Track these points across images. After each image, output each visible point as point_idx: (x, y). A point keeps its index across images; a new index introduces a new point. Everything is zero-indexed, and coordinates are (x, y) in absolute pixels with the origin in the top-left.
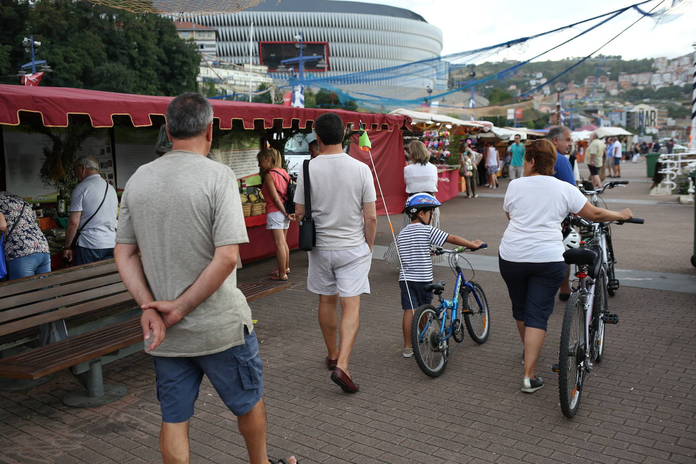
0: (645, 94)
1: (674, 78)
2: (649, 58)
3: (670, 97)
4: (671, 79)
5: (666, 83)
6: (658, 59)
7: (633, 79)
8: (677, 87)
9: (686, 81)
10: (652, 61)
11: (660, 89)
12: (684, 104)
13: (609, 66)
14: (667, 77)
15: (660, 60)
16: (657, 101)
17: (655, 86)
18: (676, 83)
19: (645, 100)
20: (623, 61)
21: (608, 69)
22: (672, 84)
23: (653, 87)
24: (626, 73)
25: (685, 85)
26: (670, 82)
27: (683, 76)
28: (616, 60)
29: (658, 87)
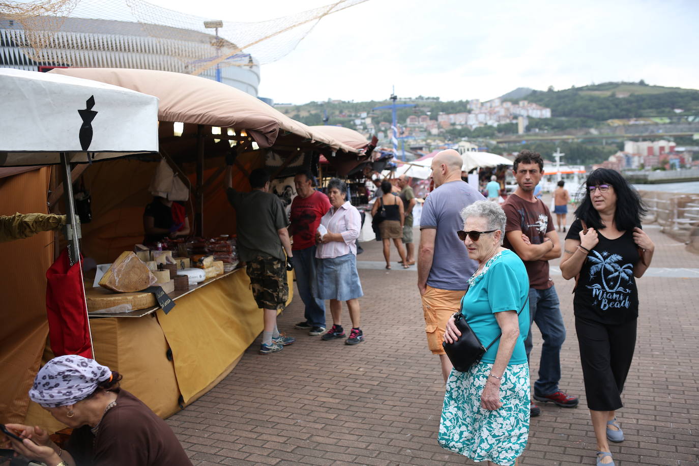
0: (463, 133)
1: (488, 118)
2: (464, 100)
3: (485, 136)
4: (485, 119)
5: (481, 123)
6: (472, 101)
7: (451, 119)
8: (491, 127)
9: (499, 121)
10: (467, 102)
11: (476, 129)
12: (498, 143)
13: (428, 106)
14: (481, 117)
15: (475, 102)
16: (474, 139)
17: (471, 126)
18: (490, 123)
19: (465, 138)
20: (441, 102)
21: (429, 109)
22: (486, 124)
23: (469, 127)
24: (444, 113)
25: (498, 125)
26: (485, 122)
27: (494, 117)
28: (435, 101)
29: (474, 127)
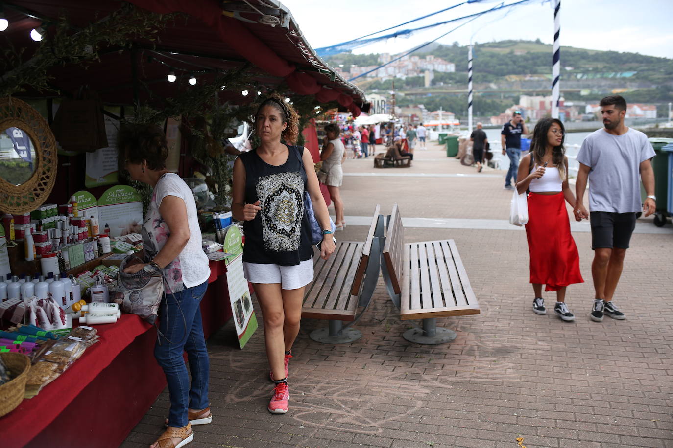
0: (374, 85)
1: (397, 71)
2: (375, 54)
3: (394, 88)
4: (394, 72)
5: (390, 76)
6: (382, 54)
7: (362, 71)
8: (399, 80)
9: (407, 75)
10: (378, 55)
11: (386, 82)
12: (406, 95)
13: (341, 59)
14: (391, 70)
15: (385, 55)
16: (384, 91)
17: (381, 79)
18: (398, 76)
19: (374, 91)
20: (353, 55)
21: (341, 62)
22: (395, 77)
23: (380, 80)
24: (356, 66)
25: (406, 78)
26: (394, 75)
27: (403, 70)
28: (348, 53)
29: (384, 79)
